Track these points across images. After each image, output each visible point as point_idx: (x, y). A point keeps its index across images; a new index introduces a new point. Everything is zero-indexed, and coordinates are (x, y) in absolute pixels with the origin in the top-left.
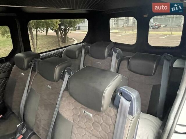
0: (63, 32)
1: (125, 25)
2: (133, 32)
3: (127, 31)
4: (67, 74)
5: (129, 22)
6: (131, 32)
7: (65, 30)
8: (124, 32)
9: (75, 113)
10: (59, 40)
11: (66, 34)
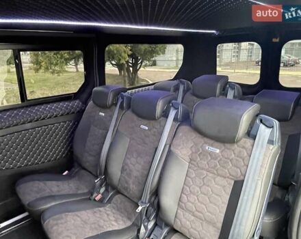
0: (131, 69)
1: (234, 60)
2: (248, 71)
3: (237, 69)
4: (172, 108)
5: (241, 55)
6: (245, 71)
7: (135, 65)
8: (233, 71)
9: (194, 151)
10: (125, 81)
11: (136, 71)
